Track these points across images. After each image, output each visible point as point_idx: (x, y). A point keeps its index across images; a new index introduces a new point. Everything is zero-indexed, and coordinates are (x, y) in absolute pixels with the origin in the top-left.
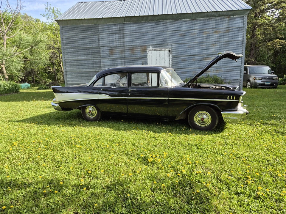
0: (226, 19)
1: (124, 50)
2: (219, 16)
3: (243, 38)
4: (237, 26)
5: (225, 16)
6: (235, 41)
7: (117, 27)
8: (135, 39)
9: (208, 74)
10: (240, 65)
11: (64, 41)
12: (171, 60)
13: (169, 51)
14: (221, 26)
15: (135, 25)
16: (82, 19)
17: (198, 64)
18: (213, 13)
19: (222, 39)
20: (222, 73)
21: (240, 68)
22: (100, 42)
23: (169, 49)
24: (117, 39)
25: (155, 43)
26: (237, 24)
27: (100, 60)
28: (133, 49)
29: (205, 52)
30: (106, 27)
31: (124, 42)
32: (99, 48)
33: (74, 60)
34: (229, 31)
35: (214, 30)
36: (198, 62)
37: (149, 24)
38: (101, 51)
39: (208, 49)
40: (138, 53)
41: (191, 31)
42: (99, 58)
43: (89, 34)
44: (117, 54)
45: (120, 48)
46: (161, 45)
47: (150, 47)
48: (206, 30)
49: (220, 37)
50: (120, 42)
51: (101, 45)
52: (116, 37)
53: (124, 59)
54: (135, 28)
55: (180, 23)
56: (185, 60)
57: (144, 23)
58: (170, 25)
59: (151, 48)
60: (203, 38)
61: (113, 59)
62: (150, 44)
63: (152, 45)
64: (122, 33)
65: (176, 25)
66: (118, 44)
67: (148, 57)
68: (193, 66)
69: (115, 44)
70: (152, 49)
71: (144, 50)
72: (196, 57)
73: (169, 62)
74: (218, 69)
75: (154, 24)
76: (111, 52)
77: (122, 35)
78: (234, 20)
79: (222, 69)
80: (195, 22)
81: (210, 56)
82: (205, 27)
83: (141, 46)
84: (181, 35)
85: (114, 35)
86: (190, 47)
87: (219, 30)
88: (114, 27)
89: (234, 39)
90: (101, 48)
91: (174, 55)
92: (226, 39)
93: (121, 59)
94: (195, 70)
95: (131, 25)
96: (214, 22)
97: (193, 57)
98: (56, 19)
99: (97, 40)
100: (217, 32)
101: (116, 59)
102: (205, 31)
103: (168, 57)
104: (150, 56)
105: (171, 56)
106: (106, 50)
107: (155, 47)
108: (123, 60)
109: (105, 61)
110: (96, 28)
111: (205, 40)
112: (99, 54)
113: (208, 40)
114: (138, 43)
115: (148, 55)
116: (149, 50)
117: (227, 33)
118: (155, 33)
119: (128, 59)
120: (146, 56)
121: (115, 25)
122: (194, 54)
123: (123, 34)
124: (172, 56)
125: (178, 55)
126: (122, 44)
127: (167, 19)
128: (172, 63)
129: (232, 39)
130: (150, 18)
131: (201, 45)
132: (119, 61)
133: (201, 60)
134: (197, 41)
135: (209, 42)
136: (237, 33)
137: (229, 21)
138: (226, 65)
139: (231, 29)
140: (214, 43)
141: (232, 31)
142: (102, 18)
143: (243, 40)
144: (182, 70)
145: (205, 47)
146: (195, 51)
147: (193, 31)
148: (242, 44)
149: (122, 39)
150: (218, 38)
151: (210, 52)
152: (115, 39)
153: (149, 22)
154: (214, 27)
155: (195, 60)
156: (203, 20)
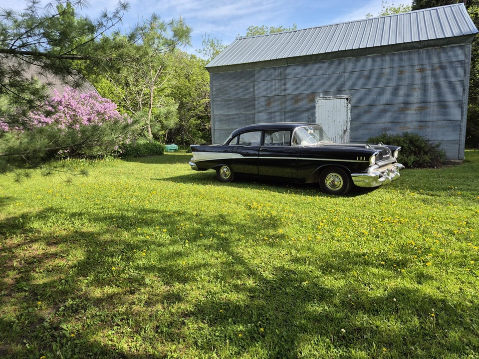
0: (436, 50)
1: (285, 101)
2: (424, 47)
3: (465, 76)
4: (454, 60)
5: (433, 46)
6: (450, 82)
7: (277, 72)
8: (300, 86)
9: (407, 132)
10: (459, 118)
11: (214, 92)
12: (349, 111)
13: (347, 99)
14: (427, 62)
15: (300, 68)
16: (235, 65)
17: (390, 116)
18: (414, 44)
19: (429, 81)
20: (428, 130)
21: (459, 122)
22: (256, 91)
23: (347, 97)
24: (277, 87)
25: (327, 89)
26: (454, 56)
27: (254, 114)
28: (296, 99)
29: (401, 99)
30: (263, 73)
31: (285, 90)
32: (254, 99)
33: (223, 115)
34: (440, 68)
35: (416, 68)
36: (390, 114)
37: (319, 65)
38: (256, 103)
39: (406, 95)
40: (304, 104)
41: (380, 71)
42: (253, 111)
43: (243, 83)
44: (275, 106)
45: (280, 98)
46: (336, 91)
47: (319, 95)
48: (403, 69)
49: (426, 77)
50: (281, 90)
51: (256, 94)
52: (276, 84)
53: (285, 112)
54: (300, 70)
55: (365, 60)
56: (371, 112)
57: (313, 63)
58: (349, 65)
59: (321, 96)
60: (398, 79)
61: (271, 113)
62: (320, 91)
63: (322, 92)
64: (283, 79)
65: (358, 64)
66: (277, 93)
67: (317, 108)
68: (383, 121)
69: (274, 93)
70: (323, 98)
71: (312, 99)
72: (388, 107)
73: (347, 115)
74: (423, 124)
75: (326, 64)
76: (269, 104)
77: (283, 81)
78: (450, 51)
79: (430, 123)
80: (387, 57)
81: (410, 106)
82: (403, 64)
83: (308, 94)
84: (365, 77)
85: (274, 81)
86: (378, 93)
87: (424, 66)
88: (273, 71)
89: (448, 79)
90: (256, 99)
91: (354, 105)
92: (435, 80)
93: (280, 112)
94: (386, 125)
95: (296, 67)
96: (416, 55)
97: (382, 107)
98: (206, 66)
99: (252, 90)
100: (420, 70)
101: (275, 112)
102: (401, 69)
103: (346, 108)
104: (320, 108)
105: (349, 106)
106: (263, 101)
107: (327, 95)
108: (283, 114)
109: (261, 115)
110: (252, 74)
111: (401, 83)
112: (254, 106)
113: (406, 83)
114: (304, 90)
115: (317, 105)
116: (318, 99)
117: (437, 71)
118: (328, 76)
119: (290, 112)
120: (314, 108)
121: (275, 69)
122: (384, 103)
123: (285, 79)
124: (352, 107)
125: (360, 105)
126: (283, 93)
127: (345, 57)
128: (351, 115)
129: (444, 79)
130: (320, 57)
131: (395, 90)
132: (278, 115)
133: (395, 112)
134: (390, 84)
135: (408, 85)
136: (453, 70)
137: (440, 53)
138: (435, 118)
139: (443, 64)
140: (416, 86)
141: (446, 67)
142: (259, 62)
143: (464, 81)
144: (366, 126)
145: (401, 93)
146: (386, 98)
147: (384, 70)
148: (464, 85)
149: (283, 87)
150: (422, 78)
151: (410, 99)
152: (274, 87)
153: (320, 62)
154: (416, 63)
155: (386, 111)
156: (399, 54)
